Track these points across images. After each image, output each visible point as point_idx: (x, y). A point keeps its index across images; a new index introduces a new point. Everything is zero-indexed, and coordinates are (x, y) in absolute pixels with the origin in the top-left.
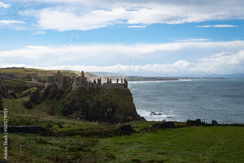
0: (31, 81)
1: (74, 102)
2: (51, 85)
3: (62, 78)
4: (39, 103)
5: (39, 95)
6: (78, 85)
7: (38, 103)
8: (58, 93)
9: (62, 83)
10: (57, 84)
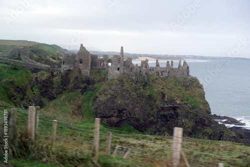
0: (20, 59)
1: (114, 97)
2: (72, 69)
3: (90, 58)
4: (54, 98)
5: (53, 84)
6: (118, 69)
7: (52, 98)
8: (83, 82)
9: (90, 65)
10: (81, 67)
